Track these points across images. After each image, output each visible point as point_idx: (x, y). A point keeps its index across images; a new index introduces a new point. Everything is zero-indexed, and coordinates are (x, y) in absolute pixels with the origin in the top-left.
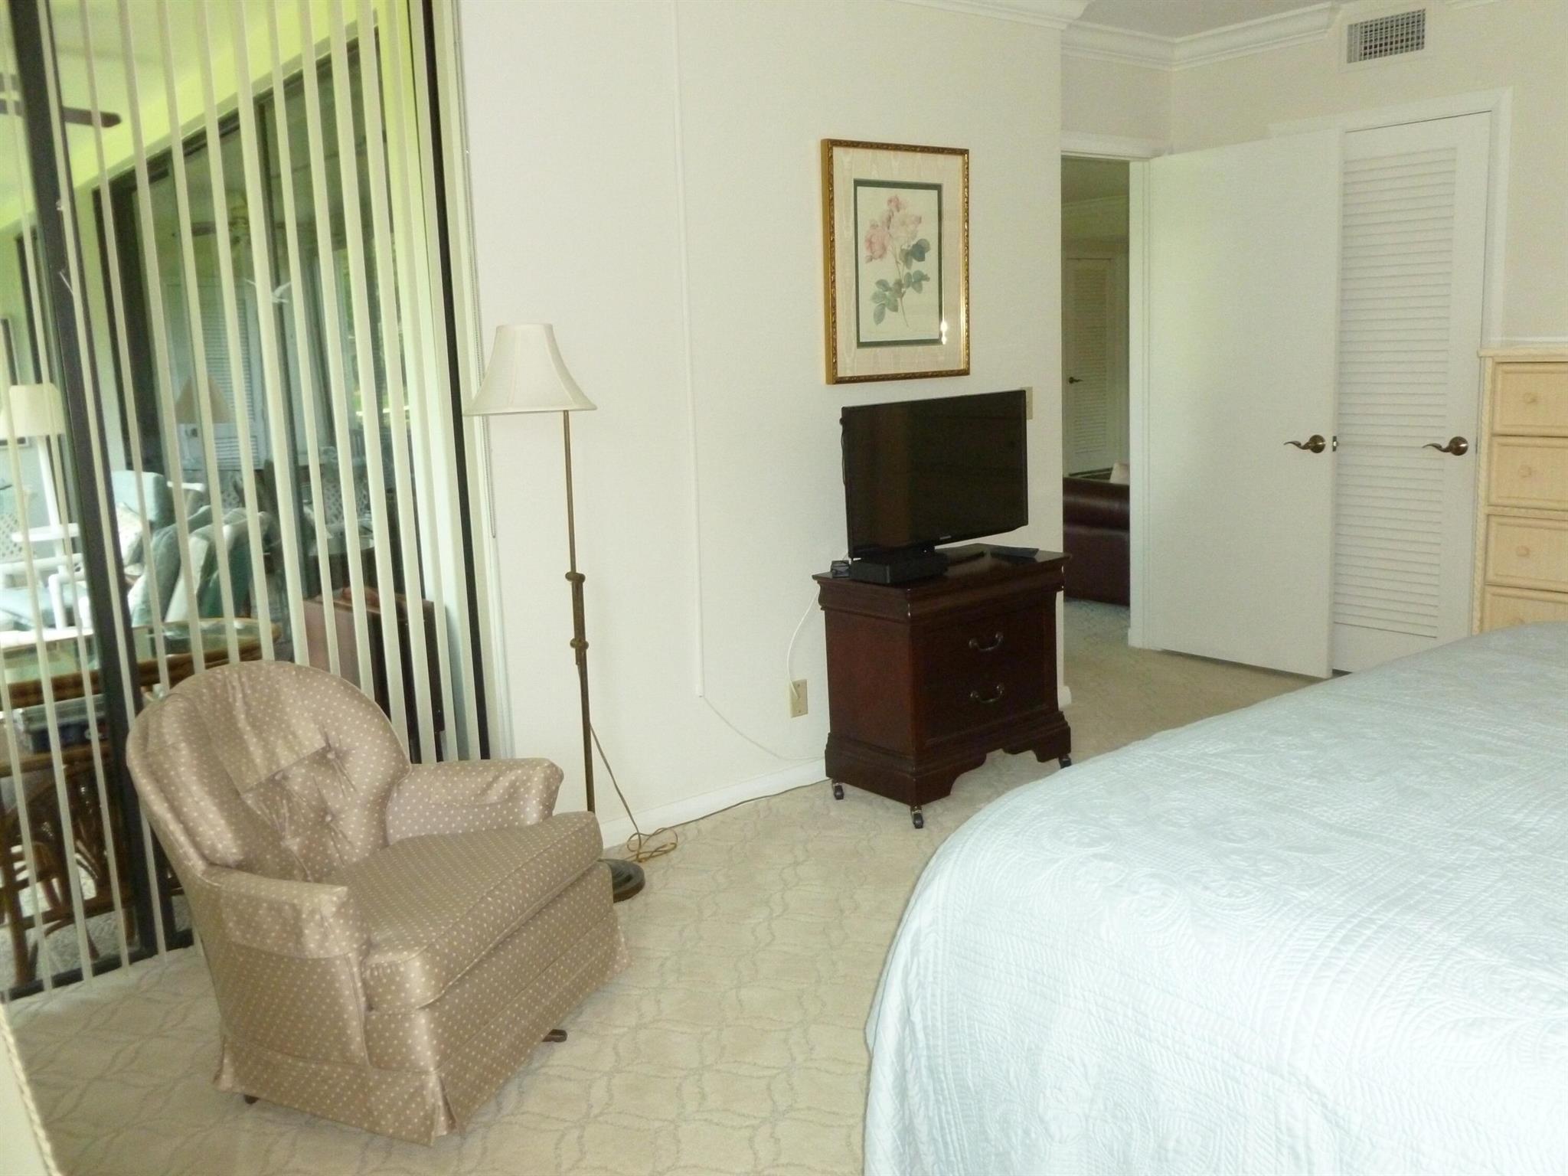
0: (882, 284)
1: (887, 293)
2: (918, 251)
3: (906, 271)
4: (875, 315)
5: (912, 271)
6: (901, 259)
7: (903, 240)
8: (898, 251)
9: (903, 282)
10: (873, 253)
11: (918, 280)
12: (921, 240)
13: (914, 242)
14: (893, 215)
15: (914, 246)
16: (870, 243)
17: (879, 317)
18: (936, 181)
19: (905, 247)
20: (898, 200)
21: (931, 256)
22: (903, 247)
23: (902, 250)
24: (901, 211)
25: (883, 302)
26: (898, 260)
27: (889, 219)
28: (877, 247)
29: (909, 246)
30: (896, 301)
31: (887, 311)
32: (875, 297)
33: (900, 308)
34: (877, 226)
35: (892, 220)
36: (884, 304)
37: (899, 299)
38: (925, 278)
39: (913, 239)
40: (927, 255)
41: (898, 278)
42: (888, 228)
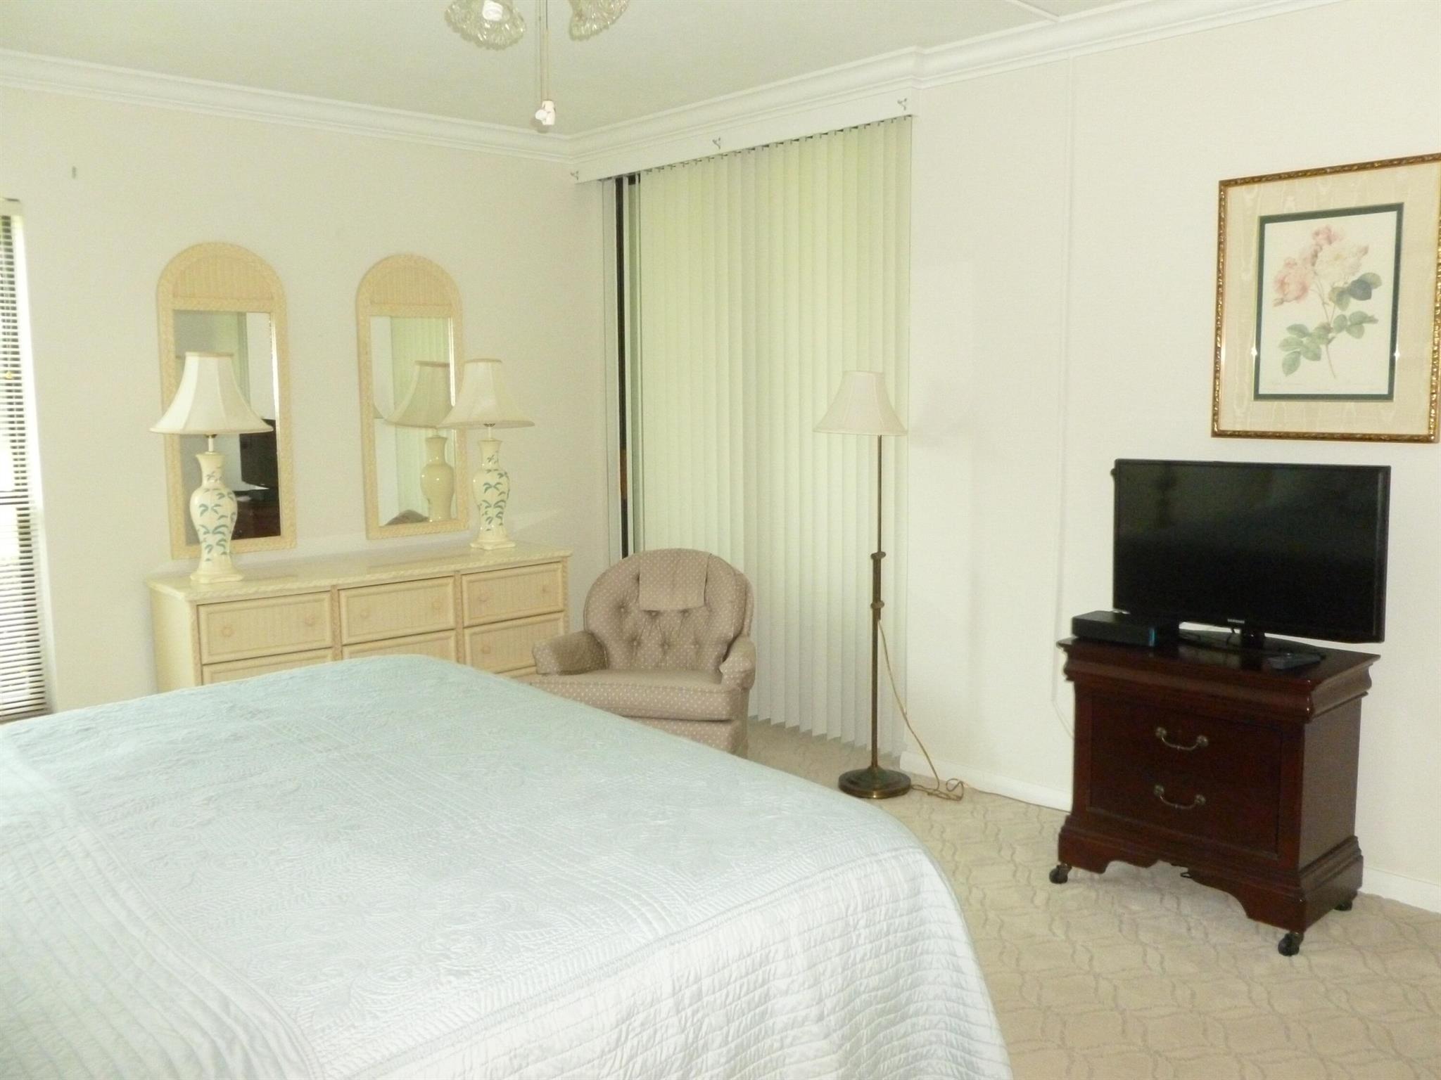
0: (1299, 330)
1: (1305, 340)
2: (1363, 288)
3: (1338, 312)
4: (1284, 365)
5: (1348, 313)
6: (1330, 299)
7: (1338, 275)
8: (1327, 290)
9: (1332, 326)
10: (1285, 295)
11: (1359, 323)
12: (1364, 275)
13: (1355, 278)
14: (1321, 249)
15: (1355, 283)
16: (1282, 284)
17: (1291, 366)
18: (1393, 200)
19: (1341, 284)
20: (1330, 230)
21: (1383, 294)
22: (1336, 285)
23: (1334, 289)
24: (1335, 244)
25: (1298, 350)
26: (1327, 300)
27: (1315, 255)
28: (1293, 289)
29: (1346, 283)
30: (1319, 348)
31: (1303, 360)
32: (1285, 344)
33: (1324, 356)
34: (1296, 264)
35: (1319, 255)
36: (1299, 353)
37: (1323, 347)
38: (1372, 320)
39: (1353, 274)
40: (1375, 292)
41: (1325, 321)
42: (1313, 264)
